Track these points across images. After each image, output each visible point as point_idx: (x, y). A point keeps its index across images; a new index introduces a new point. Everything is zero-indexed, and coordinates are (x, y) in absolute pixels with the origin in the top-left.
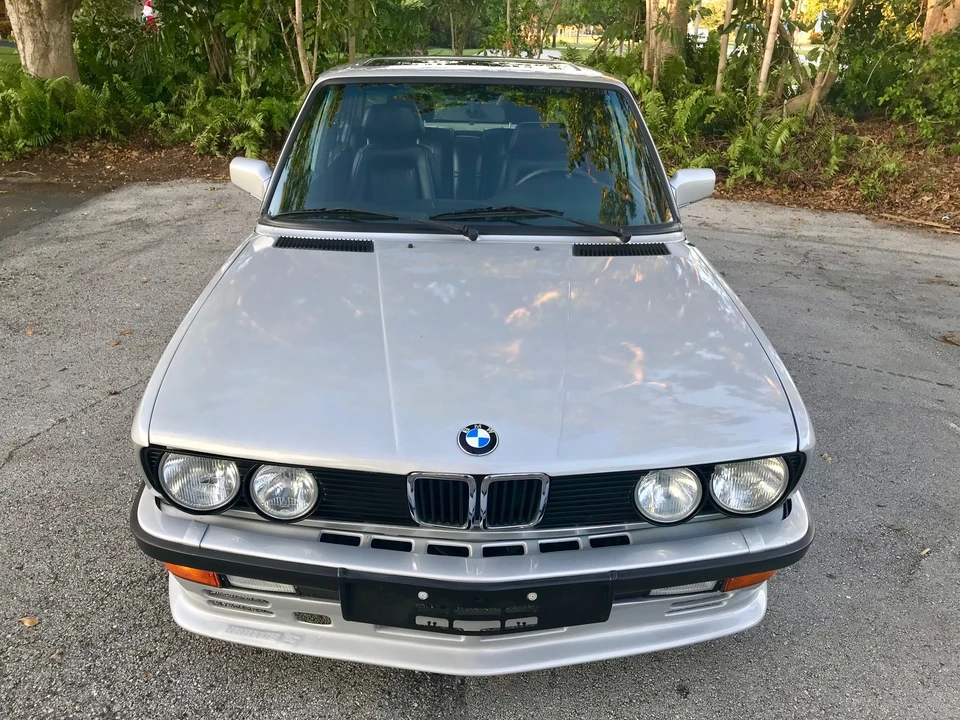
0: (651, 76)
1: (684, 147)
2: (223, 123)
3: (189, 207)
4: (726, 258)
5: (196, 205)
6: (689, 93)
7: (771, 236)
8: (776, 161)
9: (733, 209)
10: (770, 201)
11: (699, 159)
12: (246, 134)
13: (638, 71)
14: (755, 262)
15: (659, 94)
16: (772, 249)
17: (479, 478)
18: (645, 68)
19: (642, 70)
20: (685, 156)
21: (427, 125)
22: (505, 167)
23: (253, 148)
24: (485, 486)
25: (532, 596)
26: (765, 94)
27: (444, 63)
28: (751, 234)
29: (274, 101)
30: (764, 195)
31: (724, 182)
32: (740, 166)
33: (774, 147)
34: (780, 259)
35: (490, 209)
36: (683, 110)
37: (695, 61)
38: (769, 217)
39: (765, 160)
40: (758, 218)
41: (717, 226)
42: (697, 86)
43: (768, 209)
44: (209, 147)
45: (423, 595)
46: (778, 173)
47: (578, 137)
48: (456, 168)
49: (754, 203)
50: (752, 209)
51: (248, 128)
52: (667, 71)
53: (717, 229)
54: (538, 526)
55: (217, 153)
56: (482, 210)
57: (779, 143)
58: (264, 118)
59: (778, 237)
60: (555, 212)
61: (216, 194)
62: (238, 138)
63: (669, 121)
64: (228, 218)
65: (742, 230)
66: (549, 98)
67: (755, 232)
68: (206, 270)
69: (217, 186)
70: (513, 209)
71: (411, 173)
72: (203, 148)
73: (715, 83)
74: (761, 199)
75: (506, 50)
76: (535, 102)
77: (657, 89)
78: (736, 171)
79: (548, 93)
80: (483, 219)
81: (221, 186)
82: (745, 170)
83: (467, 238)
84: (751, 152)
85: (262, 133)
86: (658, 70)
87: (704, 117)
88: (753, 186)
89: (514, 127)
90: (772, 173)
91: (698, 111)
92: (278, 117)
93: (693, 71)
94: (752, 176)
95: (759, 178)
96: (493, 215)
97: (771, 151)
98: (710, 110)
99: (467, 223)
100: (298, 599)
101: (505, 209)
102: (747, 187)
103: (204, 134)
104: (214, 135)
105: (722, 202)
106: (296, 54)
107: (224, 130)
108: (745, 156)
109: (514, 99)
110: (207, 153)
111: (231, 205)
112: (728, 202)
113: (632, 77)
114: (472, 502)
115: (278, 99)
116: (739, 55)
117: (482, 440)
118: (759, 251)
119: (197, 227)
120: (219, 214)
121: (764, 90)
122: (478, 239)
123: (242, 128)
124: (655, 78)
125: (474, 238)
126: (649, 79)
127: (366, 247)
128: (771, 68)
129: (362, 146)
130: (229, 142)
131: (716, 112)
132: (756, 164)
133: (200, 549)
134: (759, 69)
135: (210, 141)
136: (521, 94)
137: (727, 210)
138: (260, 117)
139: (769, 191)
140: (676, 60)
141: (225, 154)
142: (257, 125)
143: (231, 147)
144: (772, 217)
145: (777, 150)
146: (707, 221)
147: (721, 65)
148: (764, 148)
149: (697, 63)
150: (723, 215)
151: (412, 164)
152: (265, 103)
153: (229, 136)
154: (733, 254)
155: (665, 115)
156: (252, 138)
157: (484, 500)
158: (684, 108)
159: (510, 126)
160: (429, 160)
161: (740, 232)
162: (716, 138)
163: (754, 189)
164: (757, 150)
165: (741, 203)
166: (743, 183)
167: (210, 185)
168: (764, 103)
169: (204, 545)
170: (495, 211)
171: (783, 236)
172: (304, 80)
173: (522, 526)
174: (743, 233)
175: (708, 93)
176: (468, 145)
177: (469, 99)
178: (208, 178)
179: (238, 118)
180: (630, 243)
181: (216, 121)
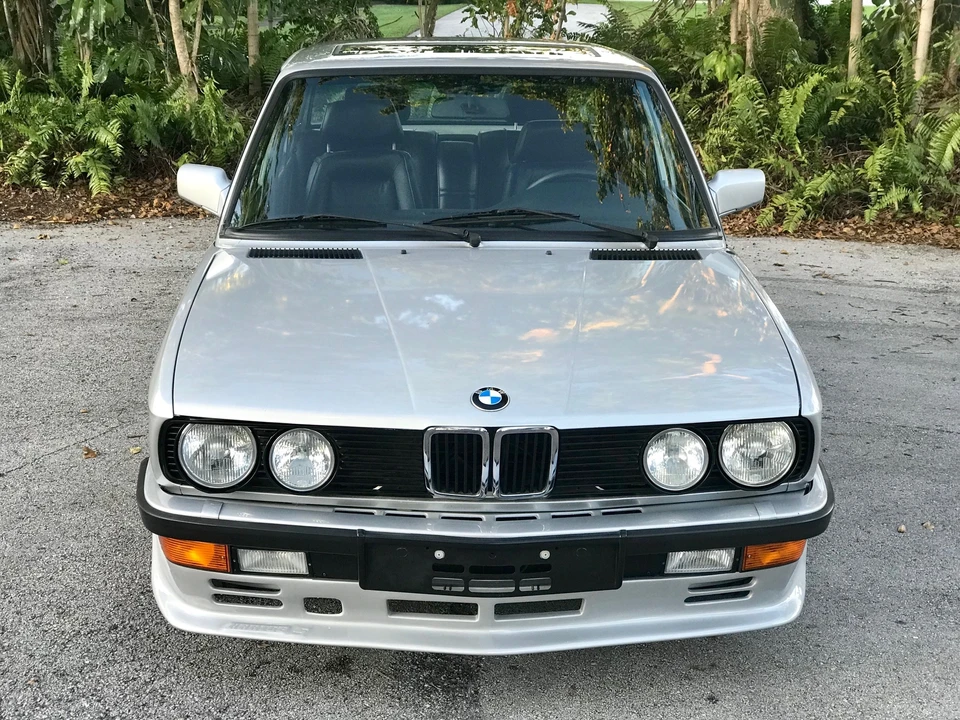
0: (743, 53)
1: (798, 164)
2: (52, 136)
3: (13, 263)
4: (847, 319)
5: (24, 260)
6: (803, 78)
7: (923, 291)
8: (943, 182)
9: (873, 255)
10: (937, 244)
11: (819, 180)
12: (90, 152)
13: (721, 45)
14: (890, 323)
15: (753, 81)
16: (921, 308)
17: (492, 431)
18: (733, 41)
19: (728, 43)
20: (797, 176)
21: (406, 128)
22: (510, 178)
23: (103, 174)
24: (498, 441)
25: (545, 555)
26: (924, 78)
27: (409, 49)
28: (894, 288)
29: (138, 101)
30: (927, 234)
31: (862, 216)
32: (887, 190)
33: (941, 159)
34: (931, 319)
35: (494, 213)
36: (793, 107)
37: (817, 26)
38: (927, 265)
39: (925, 178)
40: (911, 268)
41: (841, 278)
42: (816, 67)
43: (932, 255)
44: (29, 173)
45: (439, 554)
46: (949, 200)
47: (607, 145)
48: (441, 184)
49: (910, 246)
50: (904, 255)
51: (92, 143)
52: (768, 43)
53: (841, 282)
54: (551, 497)
55: (44, 185)
56: (484, 214)
57: (949, 153)
58: (121, 127)
59: (938, 292)
60: (569, 215)
61: (50, 244)
62: (79, 158)
63: (772, 122)
64: (81, 276)
65: (880, 283)
66: (569, 90)
67: (902, 285)
68: (71, 343)
69: (48, 233)
70: (521, 212)
71: (386, 186)
72: (20, 175)
73: (846, 62)
74: (919, 240)
75: (507, 16)
76: (550, 94)
77: (752, 73)
78: (879, 197)
79: (570, 83)
80: (485, 225)
81: (56, 232)
82: (895, 195)
83: (468, 244)
84: (904, 169)
85: (118, 151)
86: (754, 43)
87: (829, 115)
88: (910, 220)
89: (520, 129)
90: (940, 200)
91: (819, 106)
92: (143, 126)
93: (812, 44)
94: (905, 204)
95: (917, 207)
96: (498, 219)
97: (936, 165)
98: (837, 105)
99: (468, 229)
100: (311, 580)
101: (511, 213)
102: (900, 222)
103: (21, 153)
104: (37, 154)
105: (857, 245)
106: (166, 27)
107: (55, 146)
108: (892, 174)
109: (521, 91)
110: (25, 184)
111: (79, 259)
112: (868, 245)
113: (711, 56)
114: (485, 470)
115: (143, 97)
116: (885, 16)
117: (493, 399)
118: (901, 310)
119: (36, 291)
120: (64, 271)
121: (925, 73)
122: (481, 245)
123: (82, 144)
124: (749, 56)
125: (475, 245)
126: (739, 58)
127: (355, 254)
128: (934, 38)
129: (320, 155)
130: (62, 166)
131: (847, 108)
132: (912, 186)
133: (219, 520)
134: (915, 39)
135: (31, 163)
136: (529, 84)
137: (864, 256)
138: (115, 125)
139: (935, 228)
140: (783, 26)
141: (54, 185)
142: (110, 137)
143: (66, 174)
144: (934, 265)
145: (947, 163)
146: (827, 271)
147: (855, 32)
148: (925, 162)
149: (821, 30)
150: (855, 263)
151: (387, 175)
152: (124, 104)
153: (61, 156)
154: (858, 314)
155: (766, 113)
156: (99, 158)
157: (496, 470)
158: (795, 101)
159: (516, 128)
160: (409, 171)
161: (876, 286)
162: (850, 148)
163: (912, 225)
164: (913, 164)
165: (888, 246)
166: (894, 216)
167: (37, 233)
168: (927, 92)
169: (222, 517)
170: (500, 214)
171: (945, 290)
172: (178, 69)
173: (534, 494)
174: (881, 287)
175: (835, 78)
176: (457, 154)
177: (456, 92)
178: (30, 222)
179: (79, 127)
180: (656, 248)
181: (41, 133)
